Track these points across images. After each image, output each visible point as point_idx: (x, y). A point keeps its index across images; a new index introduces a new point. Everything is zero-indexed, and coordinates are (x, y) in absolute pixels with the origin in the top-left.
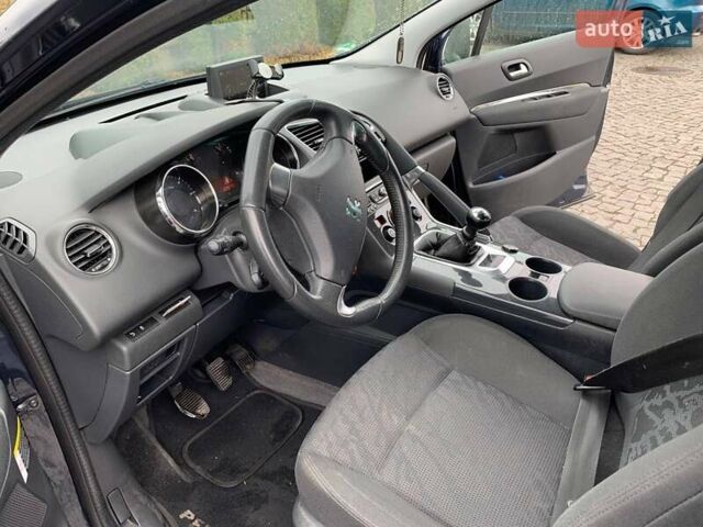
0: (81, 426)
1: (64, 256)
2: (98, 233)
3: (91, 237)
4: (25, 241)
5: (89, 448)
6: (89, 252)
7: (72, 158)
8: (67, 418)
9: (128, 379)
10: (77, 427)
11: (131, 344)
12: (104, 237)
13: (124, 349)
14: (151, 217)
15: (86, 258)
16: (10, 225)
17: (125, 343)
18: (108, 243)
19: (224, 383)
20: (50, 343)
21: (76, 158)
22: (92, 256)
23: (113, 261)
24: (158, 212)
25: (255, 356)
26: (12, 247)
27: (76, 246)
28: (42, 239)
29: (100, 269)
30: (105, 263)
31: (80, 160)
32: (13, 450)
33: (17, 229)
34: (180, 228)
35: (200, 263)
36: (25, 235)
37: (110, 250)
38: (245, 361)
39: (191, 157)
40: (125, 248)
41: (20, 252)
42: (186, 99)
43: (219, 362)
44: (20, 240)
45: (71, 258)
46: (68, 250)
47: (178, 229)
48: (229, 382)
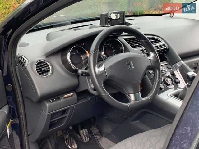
0: (29, 134)
1: (35, 69)
2: (47, 64)
3: (45, 65)
4: (25, 63)
5: (30, 143)
6: (43, 69)
7: (46, 40)
8: (25, 129)
9: (47, 116)
10: (27, 134)
11: (50, 104)
12: (48, 66)
13: (47, 105)
14: (65, 62)
15: (41, 71)
16: (22, 57)
17: (48, 103)
18: (49, 68)
19: (86, 139)
20: (25, 100)
21: (47, 41)
22: (44, 70)
23: (49, 74)
24: (67, 61)
25: (101, 134)
26: (21, 65)
27: (39, 67)
28: (30, 63)
29: (45, 75)
30: (47, 74)
31: (48, 41)
32: (7, 126)
33: (24, 59)
34: (74, 67)
35: (79, 81)
36: (25, 61)
37: (50, 70)
38: (97, 134)
39: (83, 44)
40: (54, 70)
41: (23, 66)
42: (92, 25)
43: (85, 131)
44: (24, 62)
45: (37, 70)
46: (36, 67)
47: (73, 67)
48: (88, 139)
